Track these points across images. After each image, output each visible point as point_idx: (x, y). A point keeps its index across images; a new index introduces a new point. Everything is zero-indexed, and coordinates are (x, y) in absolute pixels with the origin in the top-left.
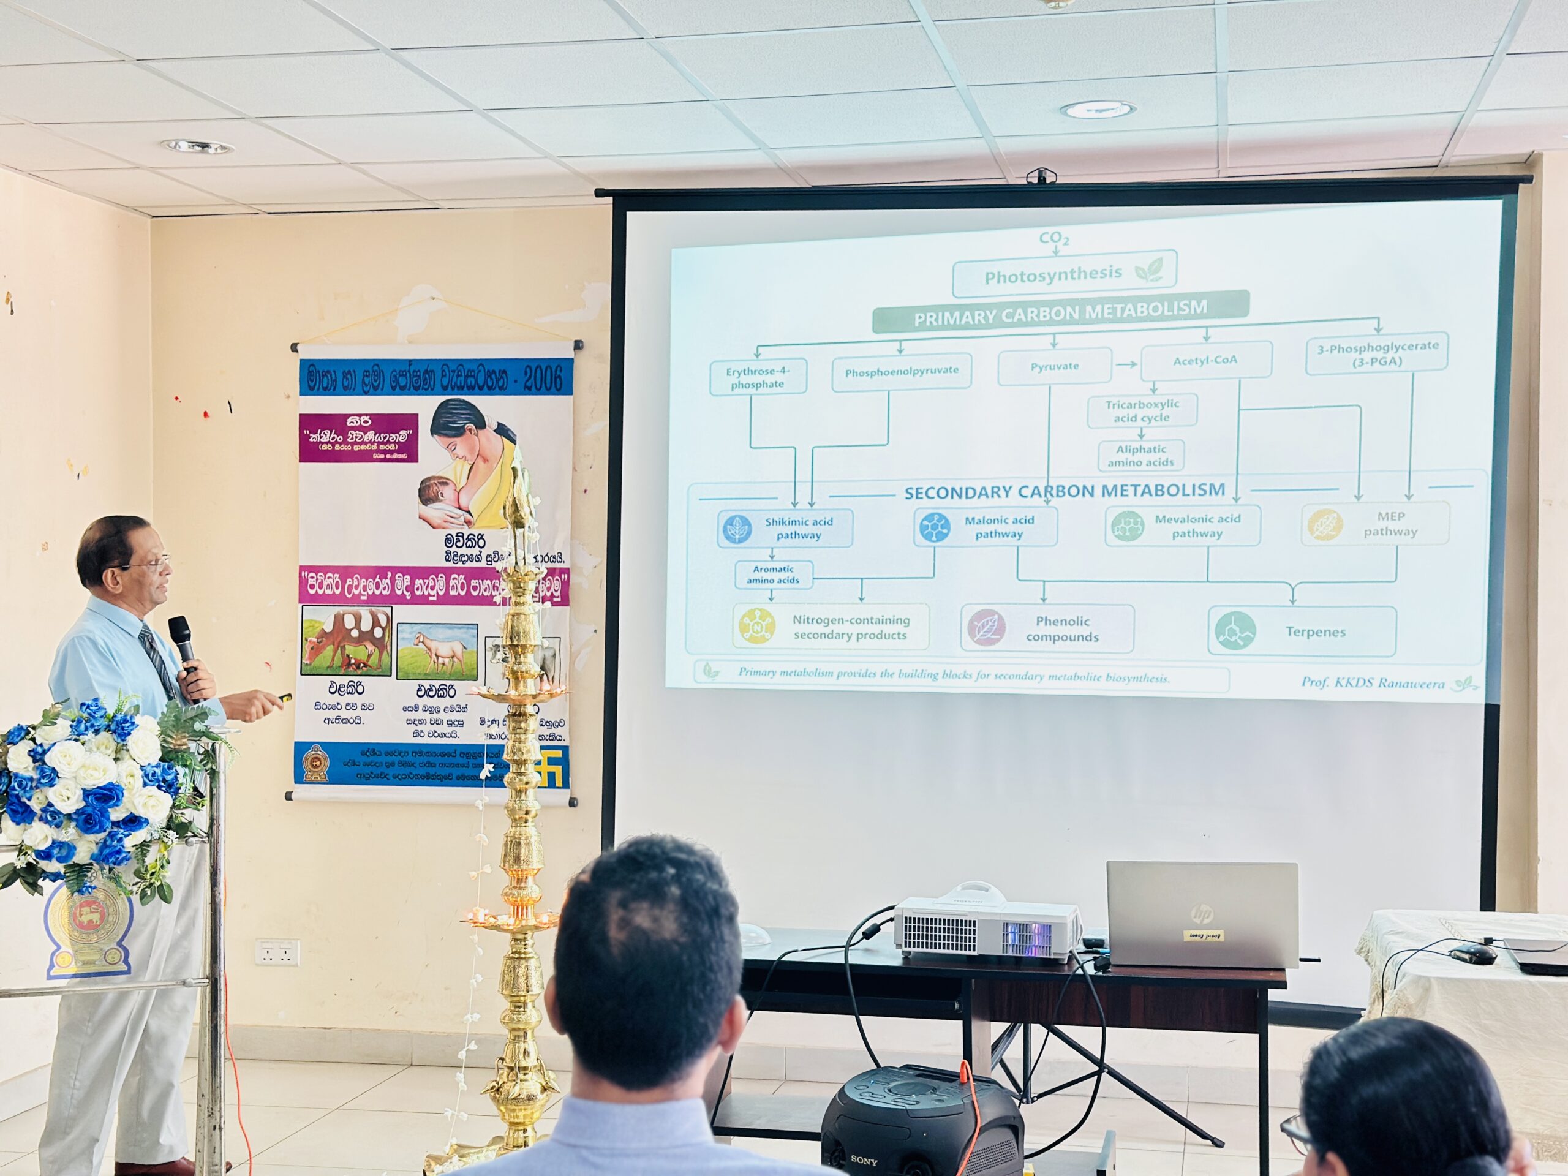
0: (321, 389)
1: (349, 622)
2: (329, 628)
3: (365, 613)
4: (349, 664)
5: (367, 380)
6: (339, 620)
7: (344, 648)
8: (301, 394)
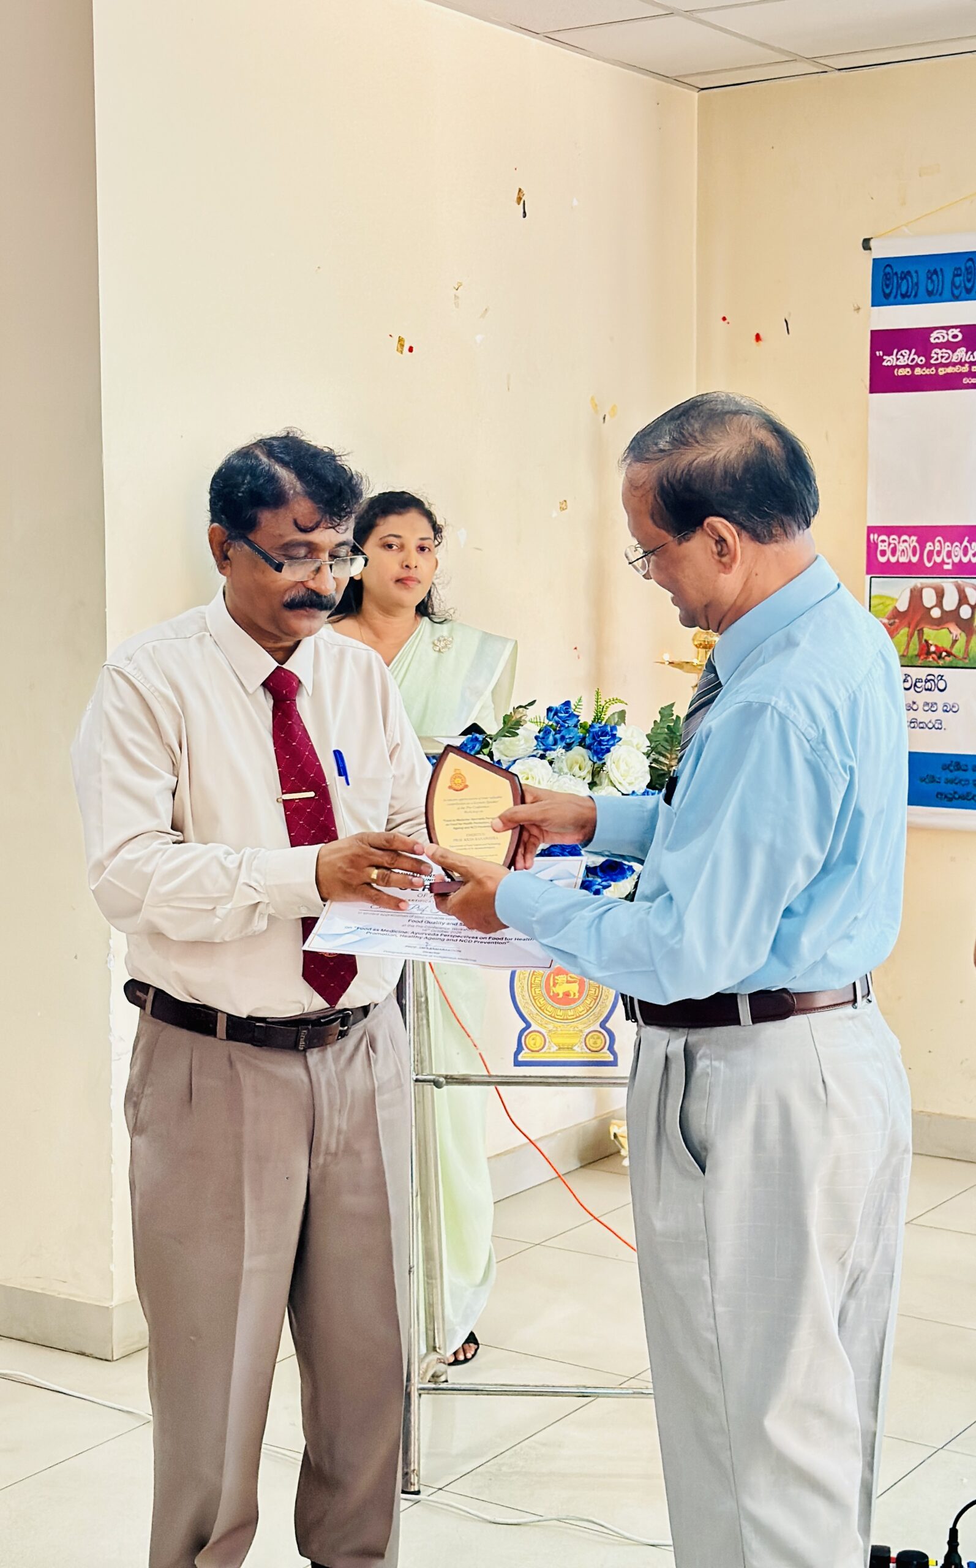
0: (899, 297)
1: (929, 598)
2: (903, 606)
3: (949, 586)
4: (929, 653)
5: (958, 280)
6: (916, 596)
7: (921, 632)
8: (875, 304)
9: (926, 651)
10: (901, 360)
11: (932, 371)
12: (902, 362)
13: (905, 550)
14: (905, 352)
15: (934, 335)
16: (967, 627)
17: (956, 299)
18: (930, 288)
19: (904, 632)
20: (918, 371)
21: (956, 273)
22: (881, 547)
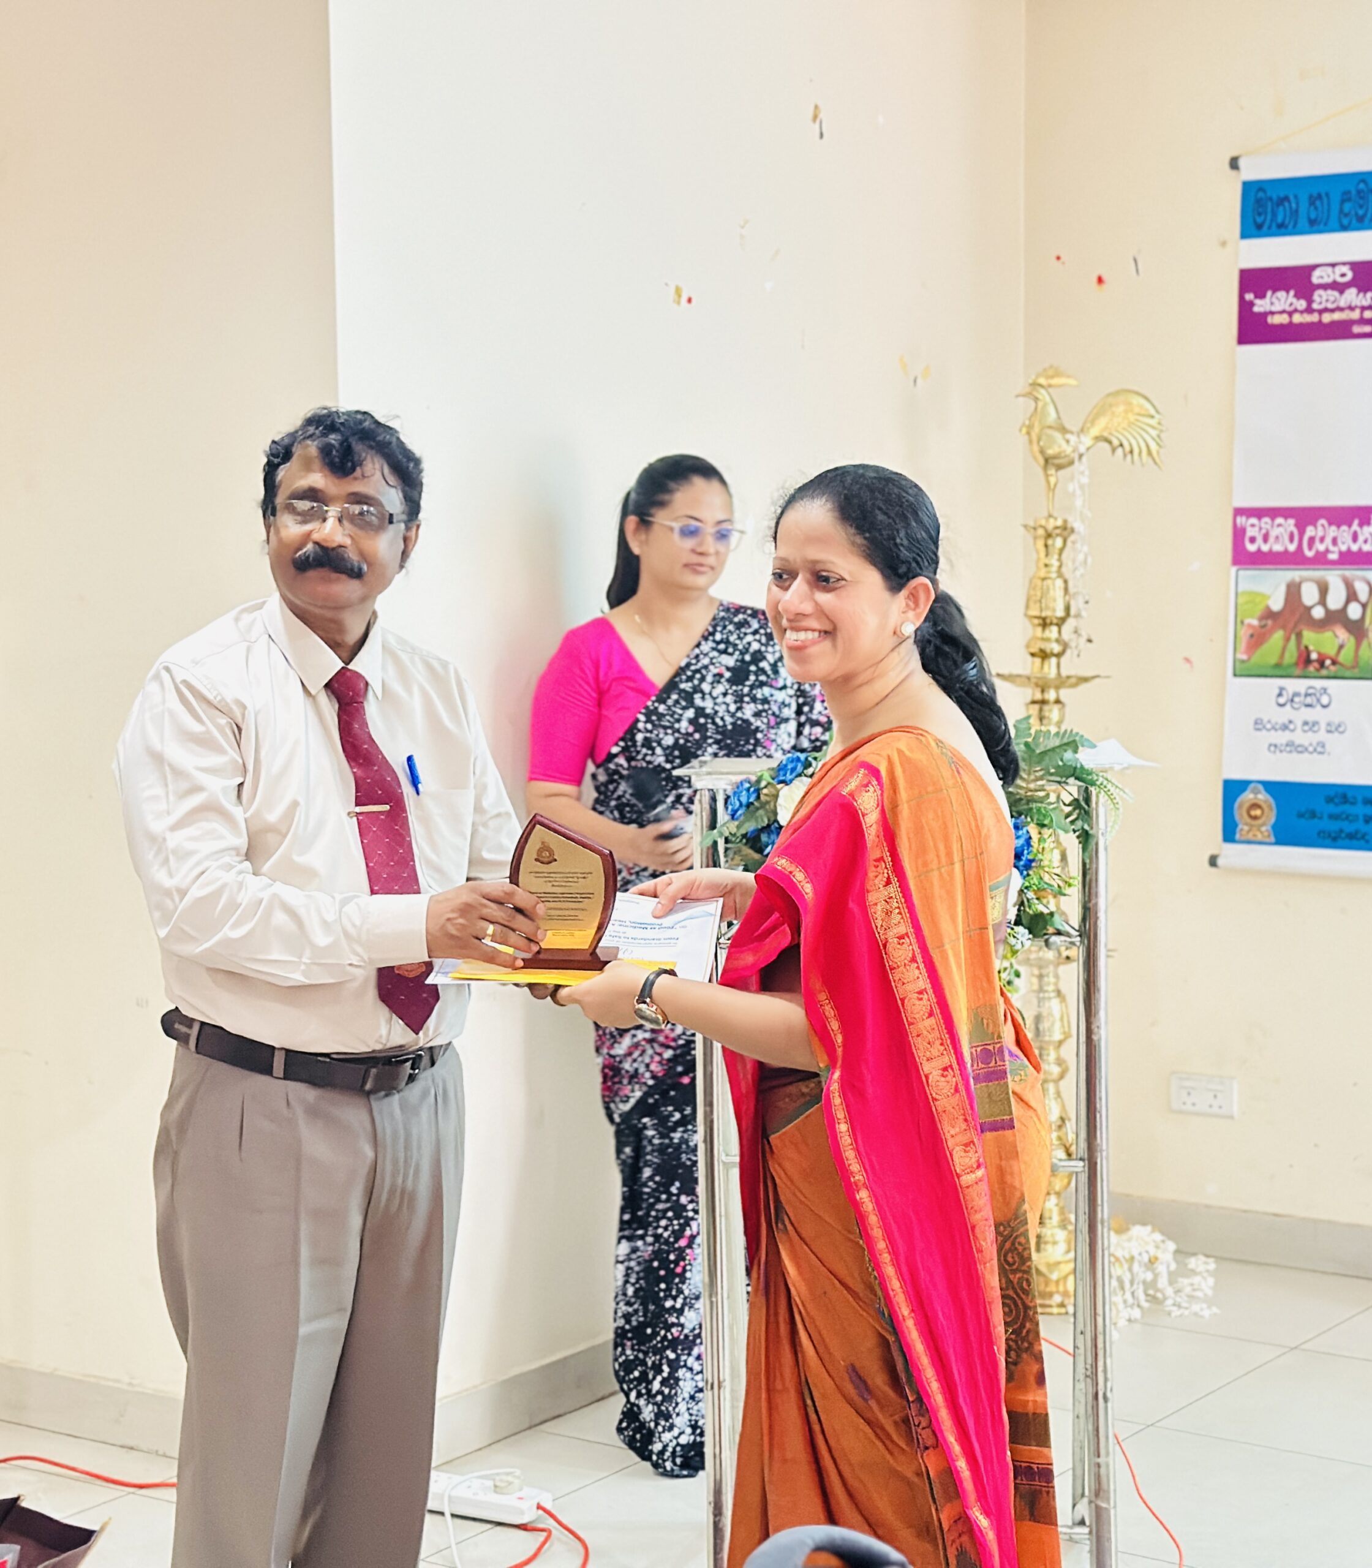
0: (1274, 226)
1: (1309, 595)
2: (1277, 604)
3: (1334, 579)
4: (1308, 661)
5: (1347, 207)
6: (1293, 591)
7: (1299, 636)
8: (1244, 235)
9: (1305, 659)
10: (1276, 303)
11: (1314, 318)
12: (1277, 308)
13: (1280, 536)
14: (1281, 294)
15: (1317, 274)
16: (1357, 629)
17: (1344, 228)
18: (1313, 216)
19: (1278, 636)
20: (1297, 319)
21: (1346, 197)
22: (1250, 532)
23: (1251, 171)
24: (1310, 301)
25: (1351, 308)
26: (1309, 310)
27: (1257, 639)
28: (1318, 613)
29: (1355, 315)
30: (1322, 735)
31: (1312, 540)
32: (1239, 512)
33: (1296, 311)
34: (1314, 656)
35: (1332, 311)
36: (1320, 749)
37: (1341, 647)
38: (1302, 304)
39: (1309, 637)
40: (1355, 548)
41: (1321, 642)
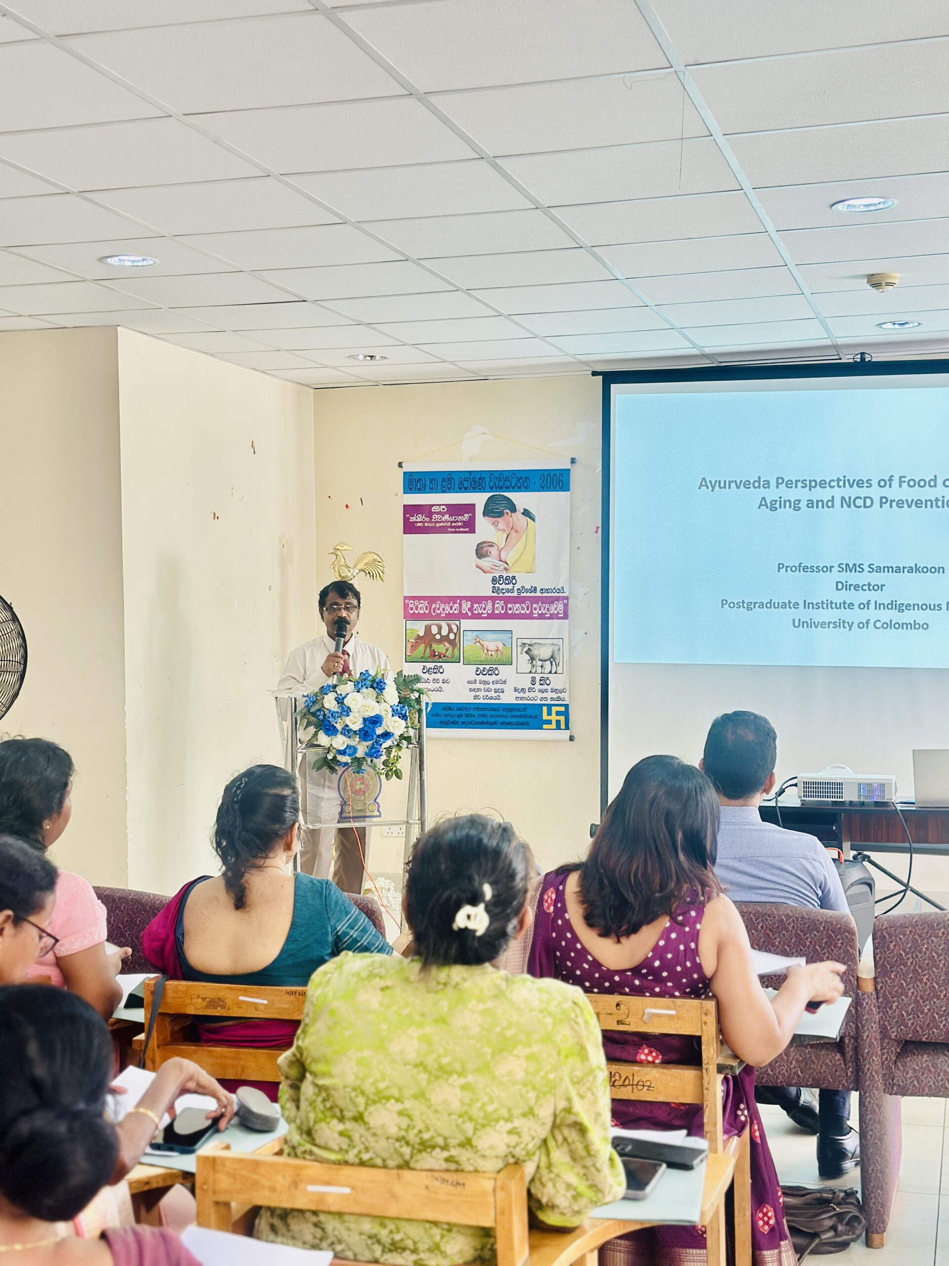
0: (416, 489)
1: (434, 630)
2: (422, 634)
3: (444, 624)
4: (435, 656)
5: (444, 484)
6: (428, 629)
7: (431, 646)
9: (433, 654)
10: (418, 519)
11: (433, 525)
12: (419, 520)
13: (422, 608)
14: (420, 515)
15: (434, 508)
16: (453, 643)
17: (443, 492)
18: (431, 487)
19: (422, 646)
20: (426, 524)
21: (444, 480)
22: (411, 606)
23: (407, 468)
24: (431, 518)
25: (448, 522)
26: (431, 522)
27: (414, 647)
28: (438, 637)
29: (449, 524)
30: (441, 684)
31: (434, 609)
32: (405, 598)
33: (426, 522)
34: (437, 654)
35: (440, 522)
36: (440, 690)
37: (447, 650)
38: (427, 519)
39: (435, 646)
40: (451, 612)
41: (440, 648)
